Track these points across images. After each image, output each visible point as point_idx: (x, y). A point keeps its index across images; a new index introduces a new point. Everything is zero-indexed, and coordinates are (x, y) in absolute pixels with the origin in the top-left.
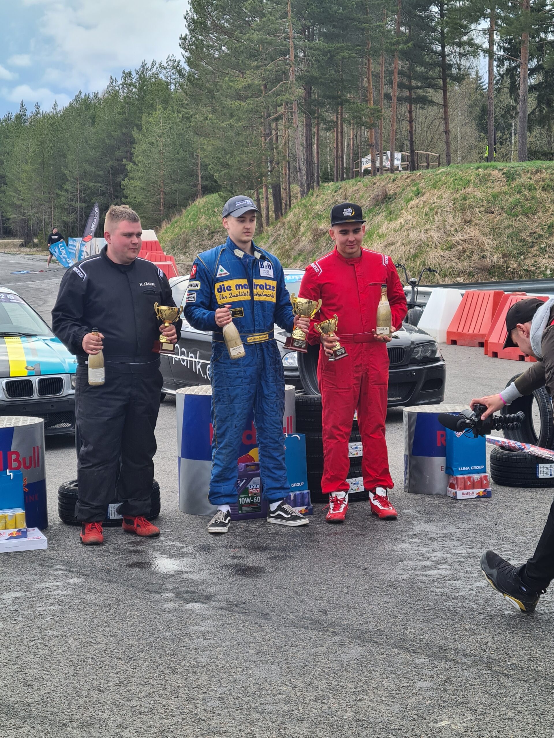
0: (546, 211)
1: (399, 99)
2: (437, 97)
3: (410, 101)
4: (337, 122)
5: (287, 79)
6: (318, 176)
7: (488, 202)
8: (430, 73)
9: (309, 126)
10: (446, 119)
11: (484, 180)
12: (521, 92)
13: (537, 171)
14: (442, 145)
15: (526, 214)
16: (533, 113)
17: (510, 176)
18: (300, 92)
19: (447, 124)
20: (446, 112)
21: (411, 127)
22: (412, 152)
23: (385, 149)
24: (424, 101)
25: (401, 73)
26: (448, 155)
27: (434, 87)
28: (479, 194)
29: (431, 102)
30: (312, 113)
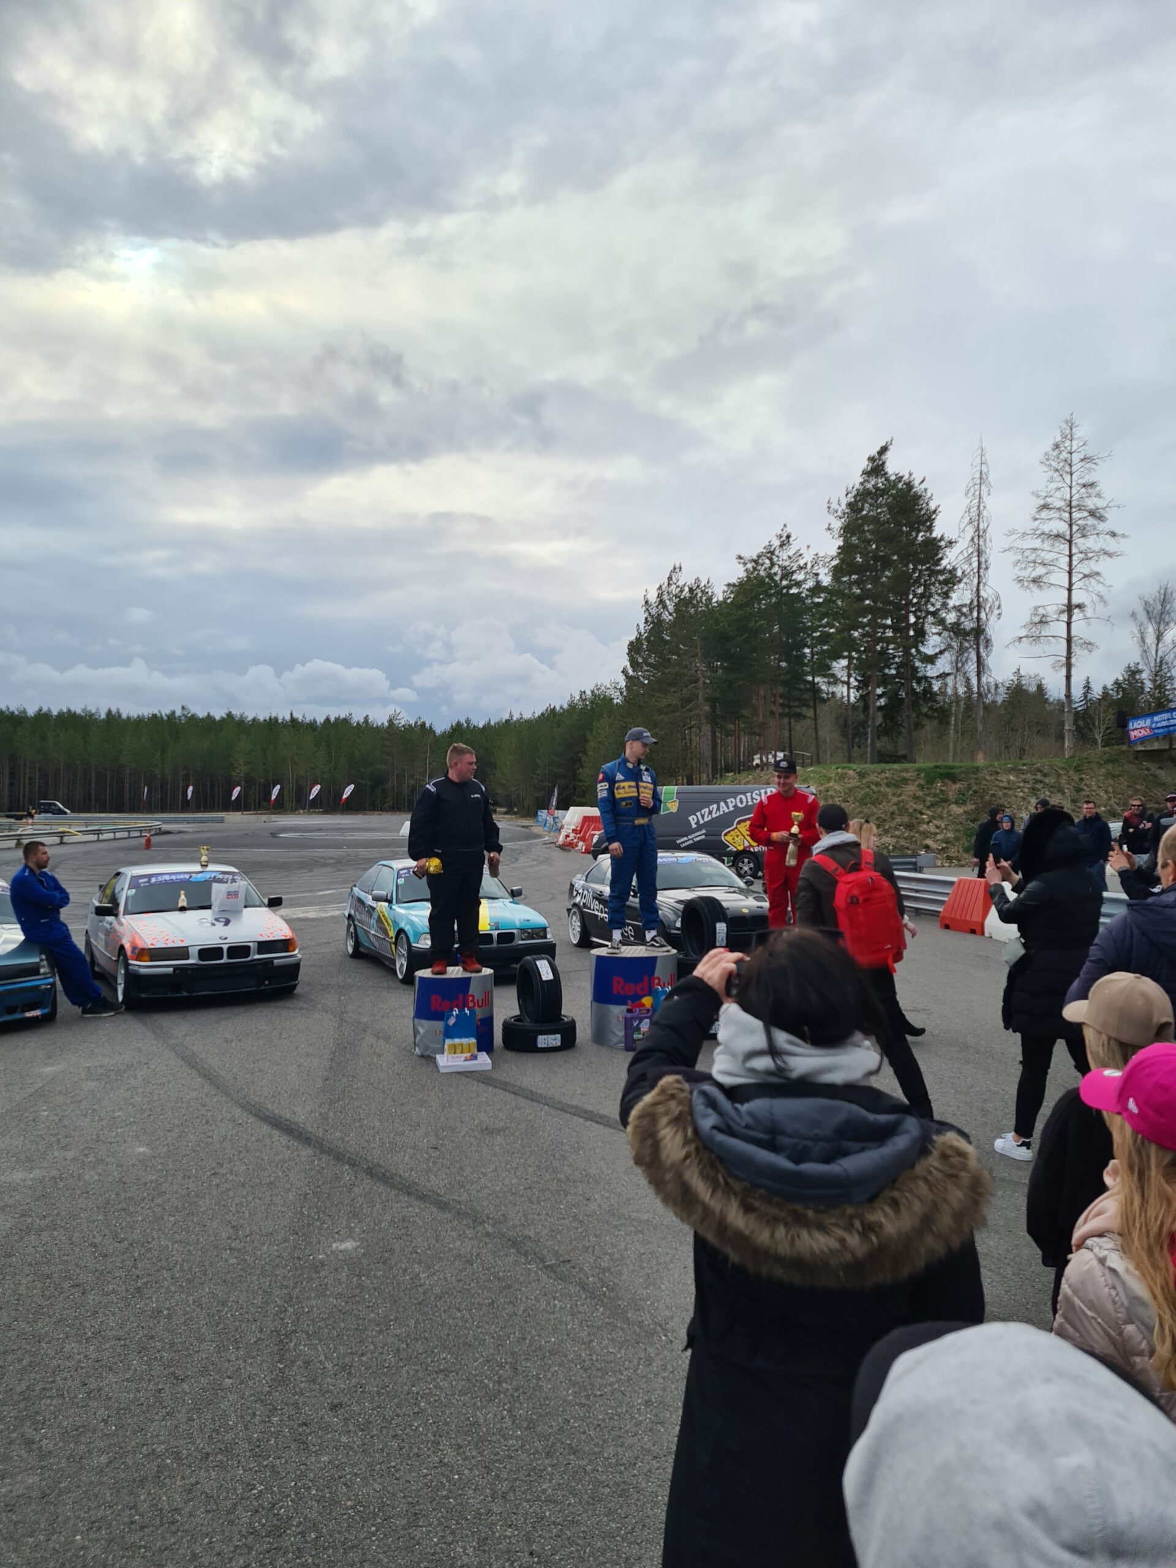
0: (889, 802)
1: (780, 715)
2: (810, 713)
3: (789, 716)
4: (735, 731)
5: (698, 700)
6: (721, 769)
7: (845, 794)
8: (804, 696)
9: (713, 733)
10: (816, 729)
11: (842, 777)
12: (871, 712)
13: (882, 772)
14: (813, 748)
15: (873, 804)
16: (880, 725)
17: (862, 775)
18: (707, 708)
19: (817, 732)
20: (816, 724)
21: (790, 734)
22: (791, 752)
23: (771, 749)
24: (800, 716)
25: (782, 696)
26: (818, 756)
27: (808, 706)
28: (838, 787)
29: (805, 717)
30: (717, 724)
